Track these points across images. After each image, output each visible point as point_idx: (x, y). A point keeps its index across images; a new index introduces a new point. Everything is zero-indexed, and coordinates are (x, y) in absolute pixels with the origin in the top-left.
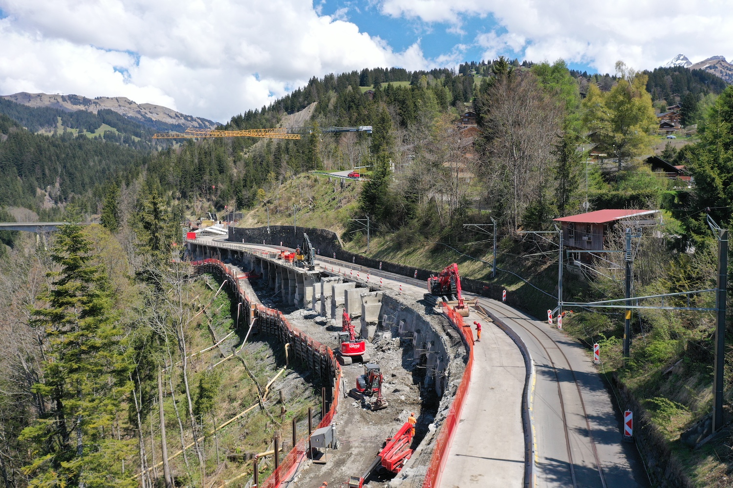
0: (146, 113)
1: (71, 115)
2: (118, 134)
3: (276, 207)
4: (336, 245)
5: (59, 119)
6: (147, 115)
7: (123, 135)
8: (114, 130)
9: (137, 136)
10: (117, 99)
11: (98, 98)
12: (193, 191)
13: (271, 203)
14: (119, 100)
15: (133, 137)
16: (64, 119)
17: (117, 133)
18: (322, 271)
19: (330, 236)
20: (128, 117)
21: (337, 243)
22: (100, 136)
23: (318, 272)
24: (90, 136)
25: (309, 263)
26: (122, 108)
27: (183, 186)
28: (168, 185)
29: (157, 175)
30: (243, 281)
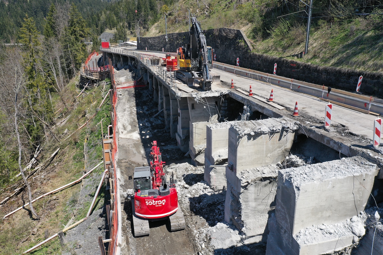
3: (175, 18)
4: (241, 46)
12: (134, 22)
13: (172, 15)
18: (225, 91)
19: (231, 36)
21: (243, 44)
23: (217, 94)
25: (201, 74)
27: (129, 19)
28: (120, 19)
29: (113, 13)
30: (127, 92)
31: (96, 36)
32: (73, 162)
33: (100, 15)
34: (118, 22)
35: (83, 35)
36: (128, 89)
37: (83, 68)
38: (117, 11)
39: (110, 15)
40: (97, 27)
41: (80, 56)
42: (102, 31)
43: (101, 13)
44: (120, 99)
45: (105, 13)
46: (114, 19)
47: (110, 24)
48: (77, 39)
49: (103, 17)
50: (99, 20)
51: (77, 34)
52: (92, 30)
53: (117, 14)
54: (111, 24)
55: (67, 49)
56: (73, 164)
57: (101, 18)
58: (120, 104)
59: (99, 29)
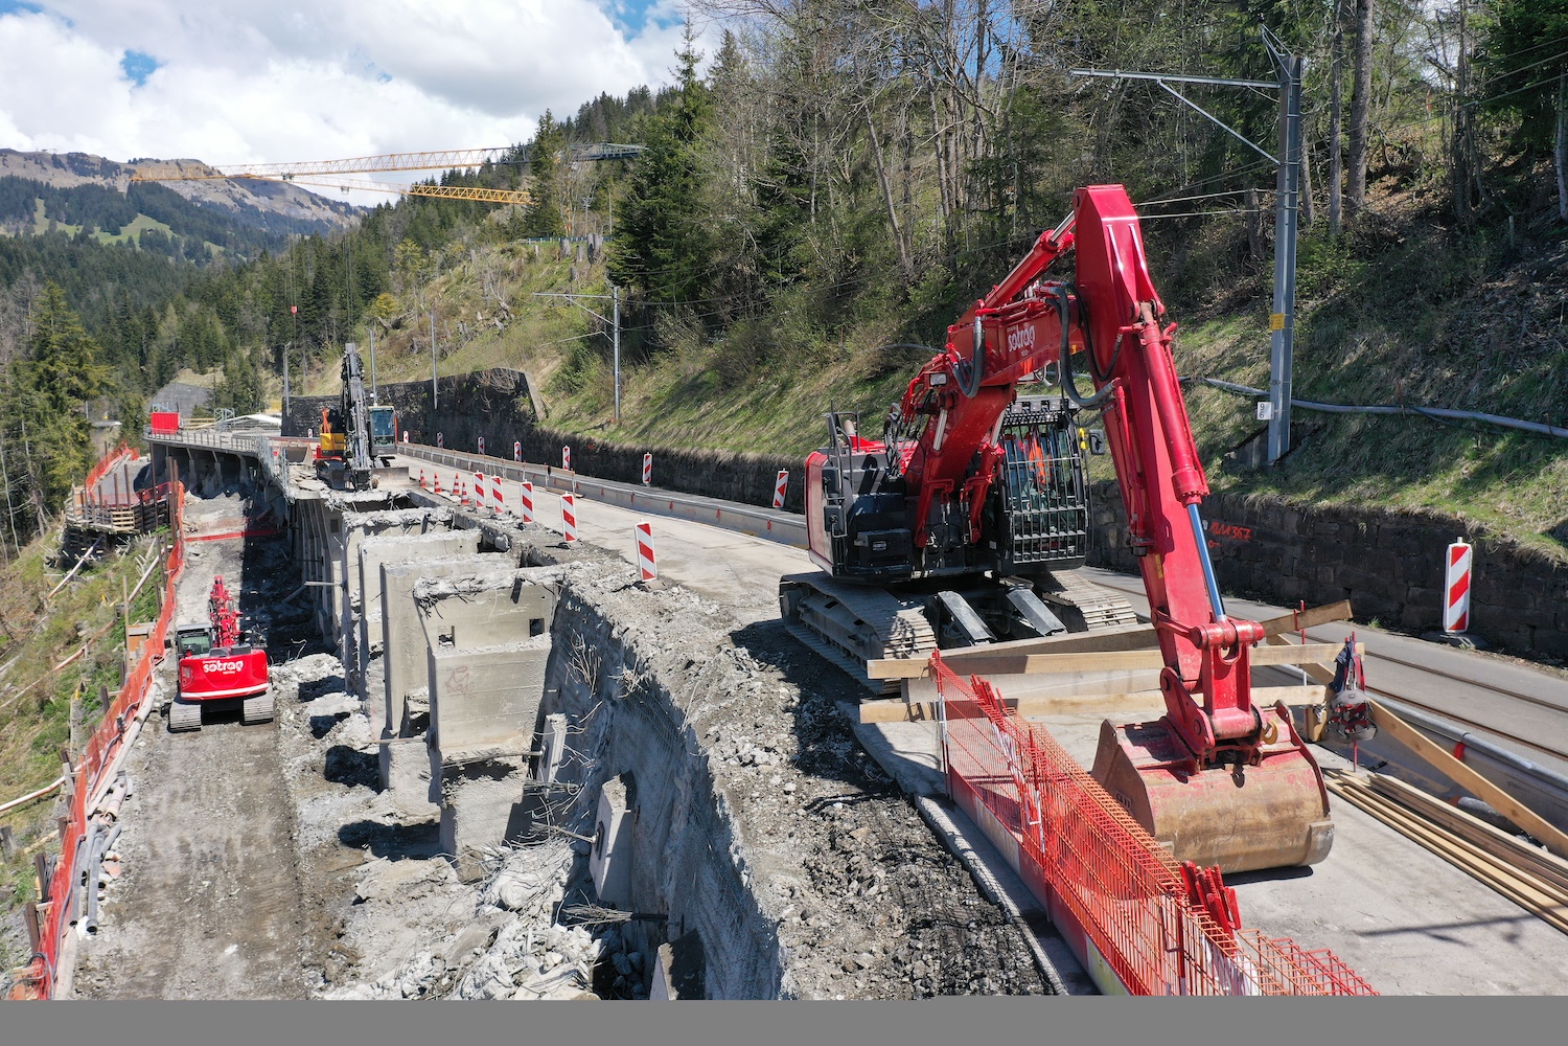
0: (244, 196)
1: (66, 193)
2: (173, 238)
3: (411, 336)
4: (524, 412)
5: (40, 203)
6: (246, 200)
7: (183, 240)
8: (165, 228)
9: (217, 242)
10: (177, 163)
11: (135, 162)
13: (402, 328)
14: (183, 165)
15: (207, 244)
16: (51, 202)
17: (169, 234)
19: (510, 387)
20: (204, 203)
21: (526, 407)
22: (130, 241)
24: (106, 239)
26: (191, 183)
27: (277, 334)
28: (239, 333)
29: (213, 309)
30: (218, 549)
31: (138, 395)
32: (30, 753)
33: (157, 315)
34: (233, 346)
35: (83, 388)
36: (223, 542)
37: (77, 499)
38: (230, 306)
39: (200, 318)
40: (142, 363)
41: (67, 462)
42: (163, 378)
43: (163, 309)
44: (191, 565)
45: (180, 311)
46: (215, 333)
47: (198, 354)
48: (57, 404)
49: (170, 327)
50: (153, 335)
51: (58, 385)
52: (120, 374)
53: (228, 315)
54: (204, 350)
55: (18, 437)
56: (30, 761)
57: (162, 330)
58: (192, 577)
59: (151, 368)
